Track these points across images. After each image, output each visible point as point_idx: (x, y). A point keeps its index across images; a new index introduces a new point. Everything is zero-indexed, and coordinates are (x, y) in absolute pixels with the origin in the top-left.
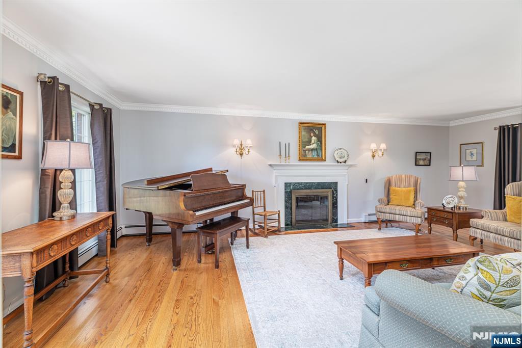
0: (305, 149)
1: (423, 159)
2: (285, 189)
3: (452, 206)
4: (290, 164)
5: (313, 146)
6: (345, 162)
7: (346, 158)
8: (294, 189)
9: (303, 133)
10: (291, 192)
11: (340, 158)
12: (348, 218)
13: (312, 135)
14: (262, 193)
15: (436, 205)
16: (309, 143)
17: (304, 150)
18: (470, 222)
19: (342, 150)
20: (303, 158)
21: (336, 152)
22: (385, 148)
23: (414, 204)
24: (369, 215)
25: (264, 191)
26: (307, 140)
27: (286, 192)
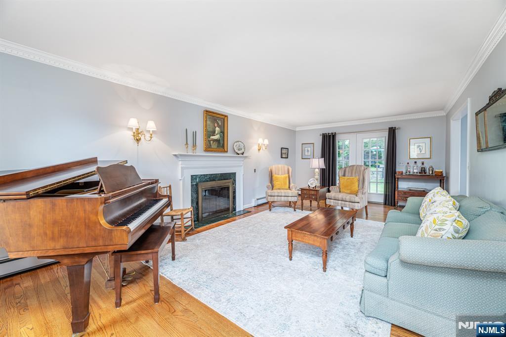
0: (210, 139)
1: (284, 153)
2: (191, 182)
3: (314, 186)
4: (197, 154)
5: (216, 137)
6: (242, 154)
7: (243, 150)
8: (200, 182)
9: (208, 122)
10: (197, 185)
11: (239, 150)
12: (244, 205)
13: (216, 125)
14: (168, 188)
15: (305, 186)
16: (213, 133)
17: (209, 141)
18: (327, 196)
19: (240, 143)
20: (208, 148)
21: (236, 144)
22: (268, 143)
23: (289, 187)
24: (258, 199)
25: (170, 187)
26: (212, 130)
27: (192, 186)
